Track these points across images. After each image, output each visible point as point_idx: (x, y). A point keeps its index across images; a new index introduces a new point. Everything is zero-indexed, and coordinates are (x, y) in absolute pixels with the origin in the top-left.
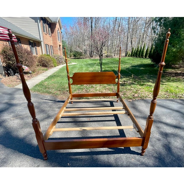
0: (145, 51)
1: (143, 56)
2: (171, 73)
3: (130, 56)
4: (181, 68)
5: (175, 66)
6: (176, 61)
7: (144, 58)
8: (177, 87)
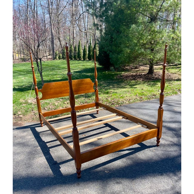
0: (82, 51)
1: (80, 57)
2: (127, 77)
3: (62, 58)
4: (133, 70)
5: (126, 68)
6: (128, 63)
7: (82, 61)
8: (142, 89)
